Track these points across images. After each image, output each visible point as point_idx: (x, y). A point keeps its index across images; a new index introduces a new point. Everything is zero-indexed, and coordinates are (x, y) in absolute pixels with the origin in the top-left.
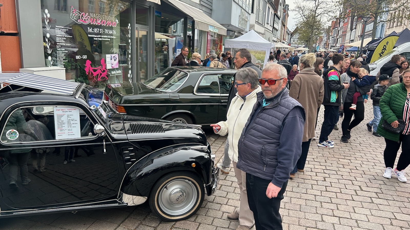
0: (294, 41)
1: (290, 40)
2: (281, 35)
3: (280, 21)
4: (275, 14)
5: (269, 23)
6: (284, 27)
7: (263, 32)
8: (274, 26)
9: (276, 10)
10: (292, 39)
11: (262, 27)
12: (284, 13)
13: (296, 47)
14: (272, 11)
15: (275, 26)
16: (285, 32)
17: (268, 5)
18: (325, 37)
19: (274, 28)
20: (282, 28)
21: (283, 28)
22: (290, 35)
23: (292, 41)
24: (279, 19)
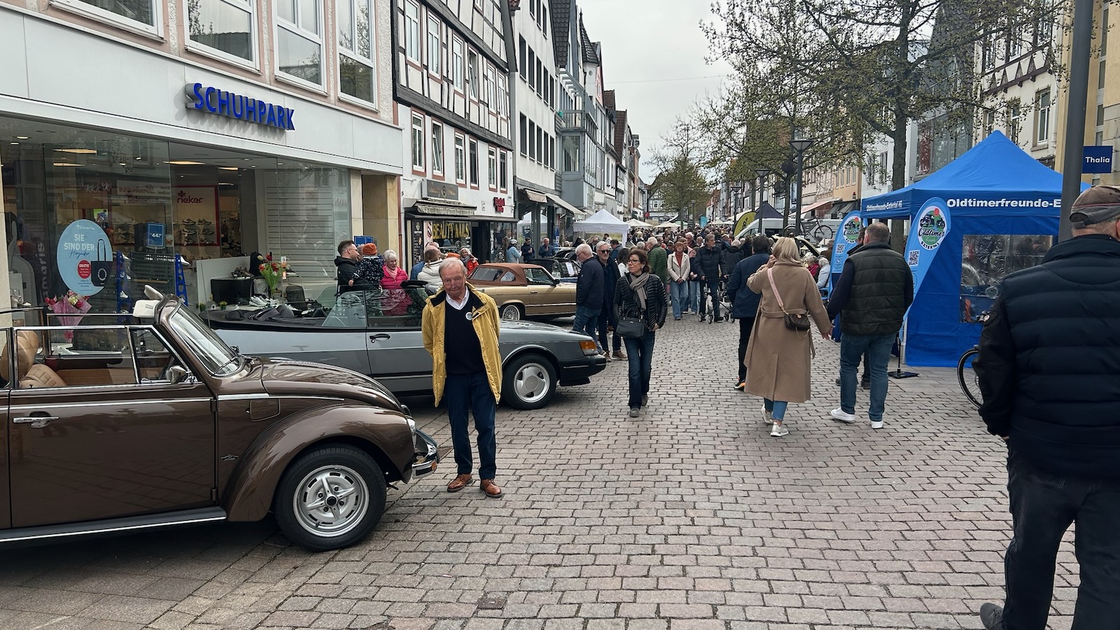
0: (656, 205)
1: (648, 203)
2: (629, 199)
3: (627, 175)
4: (617, 166)
5: (610, 184)
6: (634, 182)
7: (603, 202)
8: (618, 187)
9: (618, 159)
10: (651, 202)
11: (601, 194)
12: (631, 154)
13: (661, 218)
14: (613, 162)
15: (620, 186)
16: (637, 191)
17: (607, 156)
18: (724, 193)
19: (617, 190)
20: (629, 185)
21: (632, 184)
22: (646, 192)
23: (651, 206)
24: (624, 172)
